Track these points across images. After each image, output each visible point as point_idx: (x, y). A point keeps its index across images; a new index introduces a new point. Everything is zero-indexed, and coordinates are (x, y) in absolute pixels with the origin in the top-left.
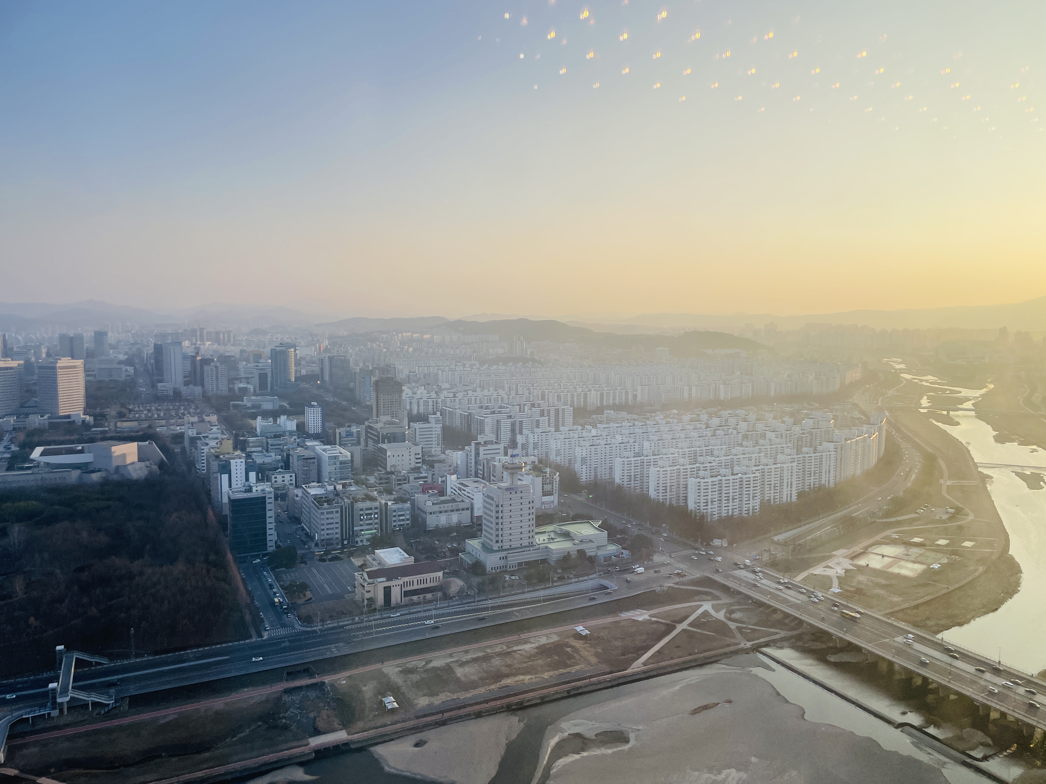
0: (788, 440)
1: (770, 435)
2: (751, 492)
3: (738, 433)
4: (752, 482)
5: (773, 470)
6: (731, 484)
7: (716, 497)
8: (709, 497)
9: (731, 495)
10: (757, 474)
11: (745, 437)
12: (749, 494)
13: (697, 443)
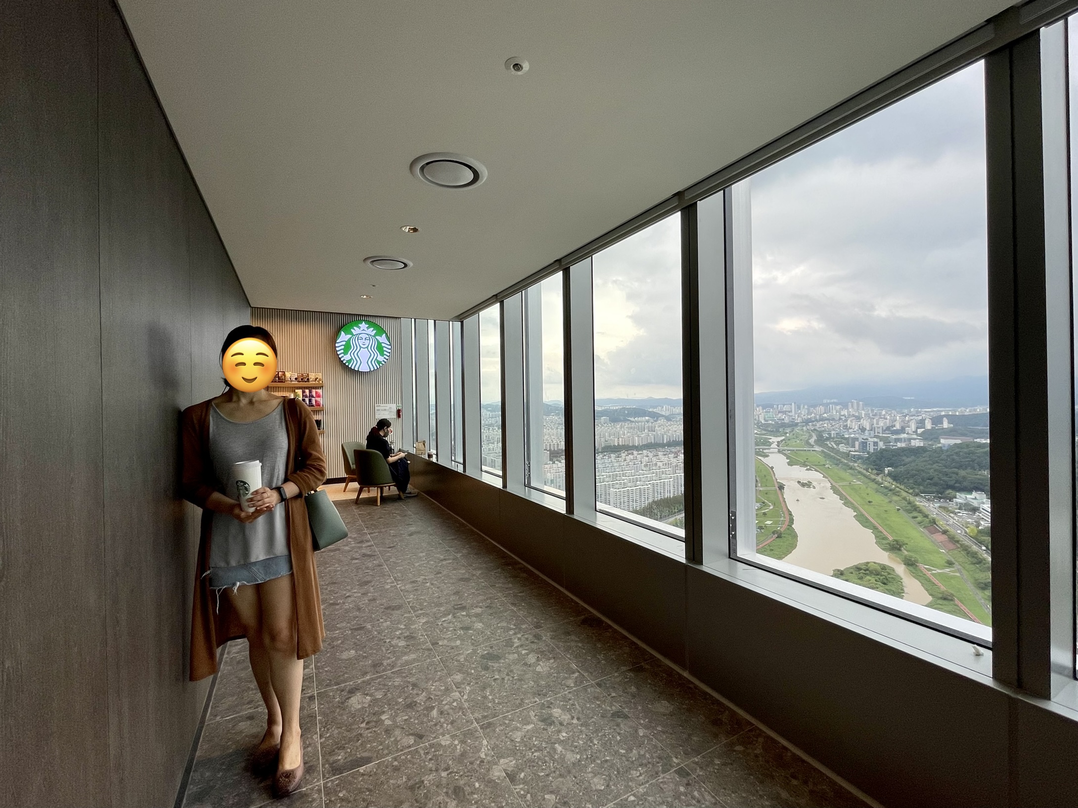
0: (670, 467)
1: (660, 464)
2: (646, 496)
3: (641, 463)
4: (646, 490)
5: (659, 483)
6: (634, 492)
7: (626, 499)
8: (622, 500)
9: (634, 498)
10: (649, 486)
11: (646, 466)
12: (645, 498)
13: (617, 470)
